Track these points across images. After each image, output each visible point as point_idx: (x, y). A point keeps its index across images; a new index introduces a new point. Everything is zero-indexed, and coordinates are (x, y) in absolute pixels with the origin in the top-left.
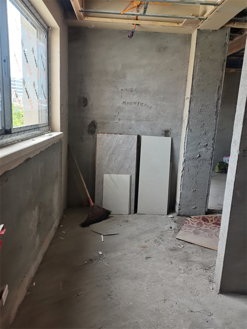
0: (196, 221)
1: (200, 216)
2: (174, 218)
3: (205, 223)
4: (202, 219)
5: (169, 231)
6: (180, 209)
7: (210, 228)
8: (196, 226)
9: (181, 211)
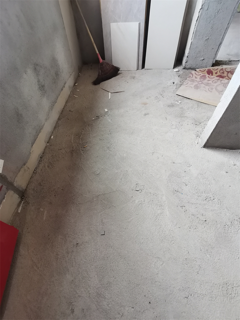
0: (200, 74)
1: (206, 68)
2: (179, 72)
3: (208, 76)
4: (207, 72)
5: (171, 87)
6: (187, 62)
7: (213, 81)
8: (198, 80)
9: (187, 64)
